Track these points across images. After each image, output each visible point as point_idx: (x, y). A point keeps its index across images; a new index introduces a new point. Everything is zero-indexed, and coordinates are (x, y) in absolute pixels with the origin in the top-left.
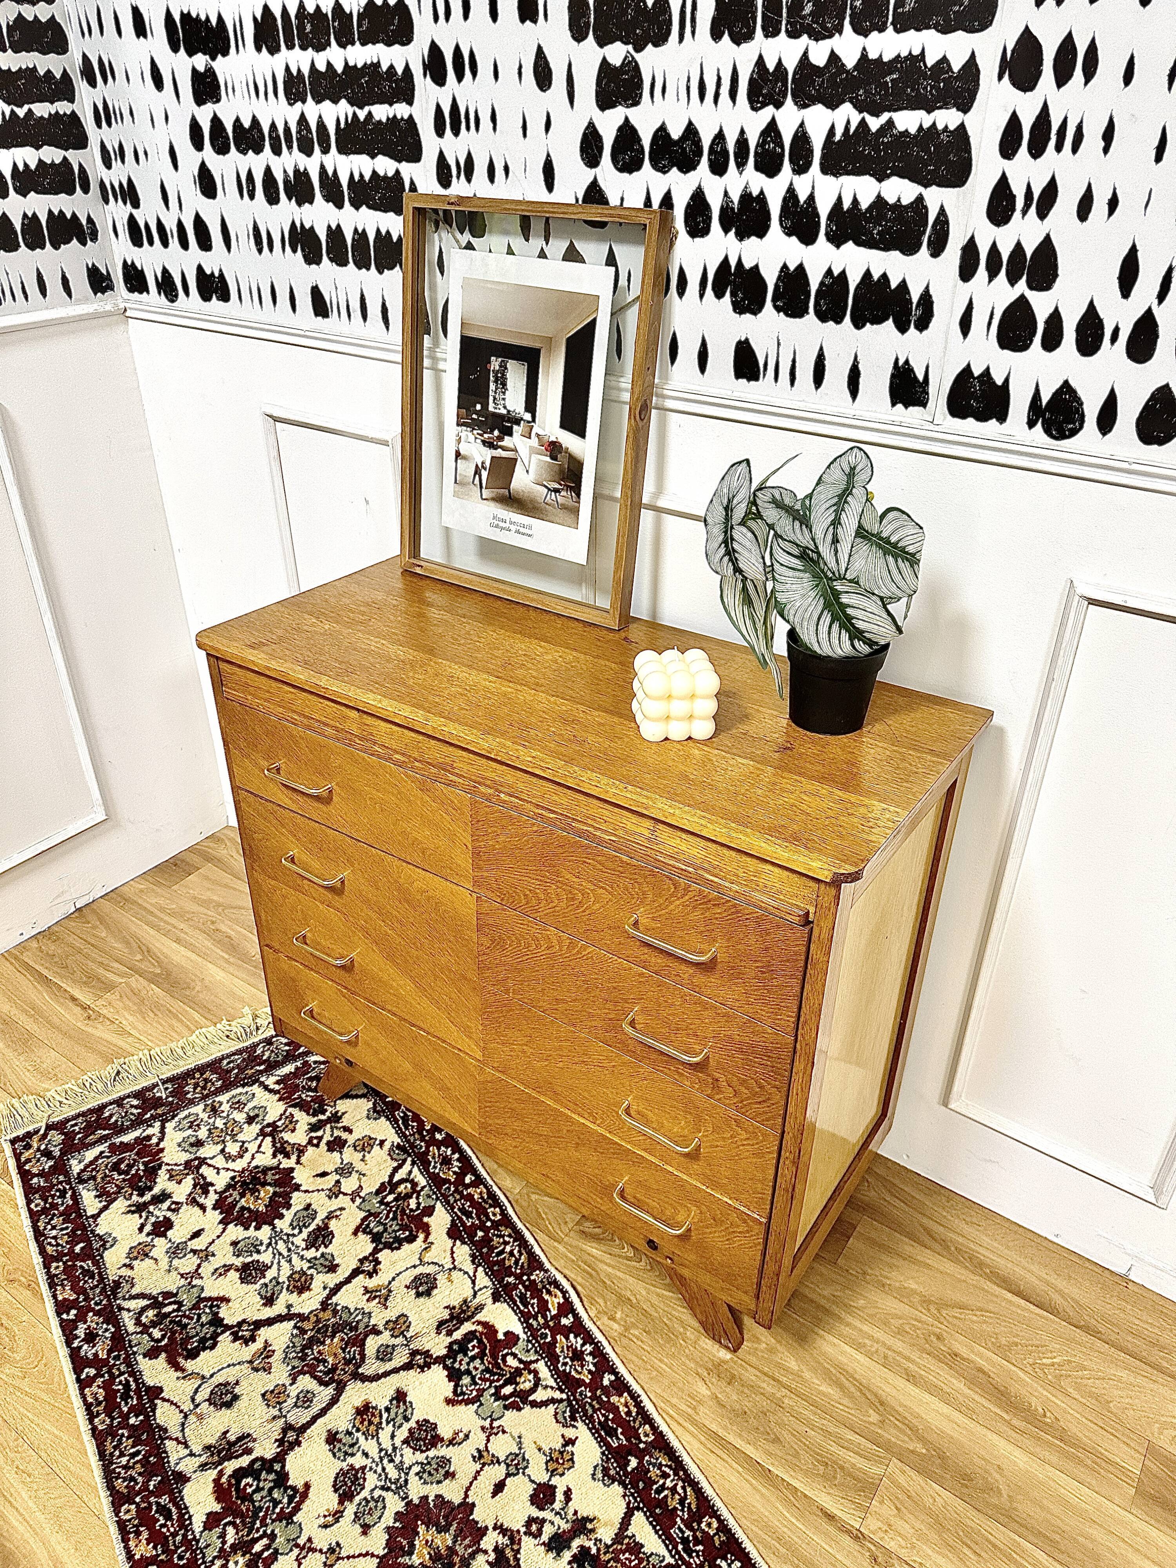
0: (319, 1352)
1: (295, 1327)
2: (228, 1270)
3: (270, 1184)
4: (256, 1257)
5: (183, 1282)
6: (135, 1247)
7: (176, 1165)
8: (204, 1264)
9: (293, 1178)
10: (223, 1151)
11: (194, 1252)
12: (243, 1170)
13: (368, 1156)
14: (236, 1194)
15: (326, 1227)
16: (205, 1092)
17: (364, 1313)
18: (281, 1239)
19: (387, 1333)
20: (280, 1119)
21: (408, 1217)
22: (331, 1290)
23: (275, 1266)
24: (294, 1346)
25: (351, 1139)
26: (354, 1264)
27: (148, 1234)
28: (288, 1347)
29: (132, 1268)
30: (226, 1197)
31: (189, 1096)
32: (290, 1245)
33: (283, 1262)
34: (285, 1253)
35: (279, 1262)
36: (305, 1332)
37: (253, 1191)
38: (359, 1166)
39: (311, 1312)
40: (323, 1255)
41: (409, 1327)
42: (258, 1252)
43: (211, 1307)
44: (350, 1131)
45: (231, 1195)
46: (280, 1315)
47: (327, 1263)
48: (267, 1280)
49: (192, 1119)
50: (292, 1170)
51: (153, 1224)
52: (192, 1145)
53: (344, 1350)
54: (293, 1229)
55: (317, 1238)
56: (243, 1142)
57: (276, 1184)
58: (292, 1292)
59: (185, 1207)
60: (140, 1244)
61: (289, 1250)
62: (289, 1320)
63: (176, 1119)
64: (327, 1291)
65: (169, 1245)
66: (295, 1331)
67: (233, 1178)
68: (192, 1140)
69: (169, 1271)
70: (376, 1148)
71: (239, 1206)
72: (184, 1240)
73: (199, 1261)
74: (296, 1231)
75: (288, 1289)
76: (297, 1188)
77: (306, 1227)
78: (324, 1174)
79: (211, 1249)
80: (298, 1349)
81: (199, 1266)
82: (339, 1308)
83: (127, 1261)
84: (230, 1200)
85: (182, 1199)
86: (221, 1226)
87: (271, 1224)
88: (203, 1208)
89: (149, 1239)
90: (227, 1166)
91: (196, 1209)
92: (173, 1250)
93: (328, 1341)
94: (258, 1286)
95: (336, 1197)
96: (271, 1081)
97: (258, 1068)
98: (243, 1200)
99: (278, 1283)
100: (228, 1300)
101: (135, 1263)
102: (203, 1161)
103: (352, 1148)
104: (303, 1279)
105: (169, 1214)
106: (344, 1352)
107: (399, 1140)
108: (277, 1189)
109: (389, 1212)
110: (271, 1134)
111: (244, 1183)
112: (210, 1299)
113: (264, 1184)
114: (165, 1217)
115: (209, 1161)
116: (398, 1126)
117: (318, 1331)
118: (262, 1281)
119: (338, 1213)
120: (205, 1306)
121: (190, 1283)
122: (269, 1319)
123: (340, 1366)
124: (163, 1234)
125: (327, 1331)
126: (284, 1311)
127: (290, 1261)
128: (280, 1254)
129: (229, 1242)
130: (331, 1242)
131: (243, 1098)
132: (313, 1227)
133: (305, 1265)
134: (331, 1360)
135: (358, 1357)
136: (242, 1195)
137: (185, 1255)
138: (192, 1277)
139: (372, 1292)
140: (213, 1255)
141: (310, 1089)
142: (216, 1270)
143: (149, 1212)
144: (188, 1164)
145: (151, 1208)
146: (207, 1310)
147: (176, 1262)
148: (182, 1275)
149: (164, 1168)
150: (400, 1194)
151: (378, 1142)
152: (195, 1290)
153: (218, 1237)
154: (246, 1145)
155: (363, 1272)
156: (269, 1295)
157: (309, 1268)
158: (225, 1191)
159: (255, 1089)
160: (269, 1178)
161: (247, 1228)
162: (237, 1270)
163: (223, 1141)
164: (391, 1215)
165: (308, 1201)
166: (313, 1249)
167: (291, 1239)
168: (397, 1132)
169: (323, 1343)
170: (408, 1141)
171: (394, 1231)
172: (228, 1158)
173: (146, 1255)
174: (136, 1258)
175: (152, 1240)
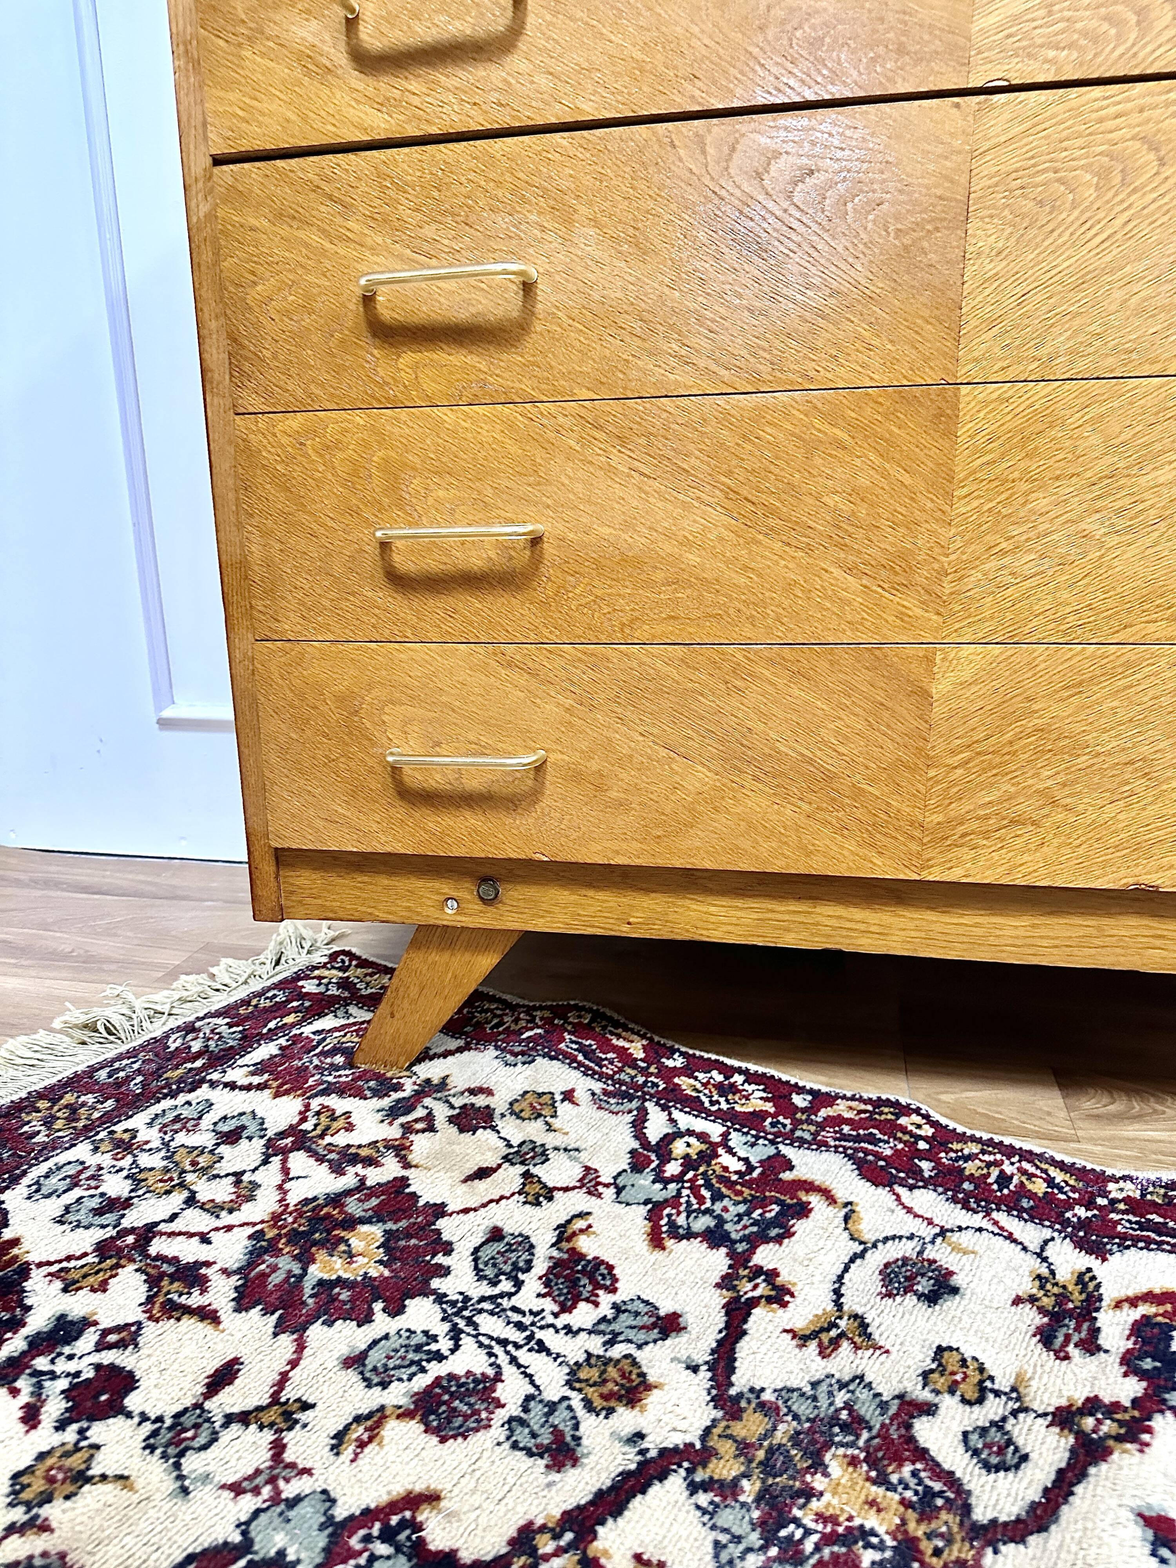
0: (820, 1517)
1: (693, 1488)
2: (379, 1424)
3: (363, 1221)
4: (436, 1369)
5: (248, 1503)
6: (29, 1470)
7: (69, 1258)
8: (288, 1437)
9: (414, 1196)
10: (191, 1201)
11: (244, 1418)
12: (276, 1218)
13: (556, 1123)
14: (286, 1264)
15: (576, 1256)
16: (80, 1124)
17: (843, 1385)
18: (481, 1311)
19: (949, 1404)
20: (304, 1120)
21: (747, 1184)
22: (712, 1367)
23: (509, 1371)
24: (737, 1539)
25: (499, 1102)
26: (718, 1299)
27: (61, 1426)
28: (718, 1546)
29: (45, 1528)
30: (264, 1276)
31: (40, 1139)
32: (516, 1317)
33: (523, 1355)
34: (518, 1336)
35: (514, 1360)
36: (734, 1484)
37: (332, 1244)
38: (551, 1140)
39: (707, 1431)
40: (617, 1308)
41: (981, 1369)
42: (439, 1357)
43: (388, 1535)
44: (489, 1092)
45: (274, 1269)
46: (626, 1475)
47: (646, 1320)
48: (513, 1409)
49: (71, 1170)
50: (403, 1182)
51: (67, 1394)
52: (98, 1212)
53: (882, 1481)
54: (494, 1283)
55: (574, 1283)
56: (238, 1176)
57: (377, 1216)
58: (610, 1411)
59: (150, 1330)
60: (42, 1456)
61: (520, 1326)
62: (662, 1477)
63: (25, 1181)
64: (704, 1374)
65: (148, 1427)
66: (703, 1499)
67: (257, 1236)
68: (95, 1203)
69: (185, 1491)
70: (564, 1108)
71: (308, 1285)
72: (188, 1402)
73: (268, 1436)
74: (506, 1286)
75: (589, 1405)
76: (439, 1210)
77: (528, 1268)
78: (483, 1173)
79: (289, 1393)
80: (754, 1539)
81: (278, 1447)
82: (767, 1396)
83: (18, 1515)
84: (276, 1278)
85: (133, 1314)
86: (287, 1341)
87: (425, 1291)
88: (209, 1316)
89: (70, 1435)
90: (219, 1223)
91: (188, 1323)
92: (165, 1436)
93: (818, 1482)
94: (497, 1432)
95: (550, 1199)
96: (237, 1075)
97: (189, 1065)
98: (312, 1269)
99: (552, 1407)
100: (432, 1498)
101: (52, 1512)
102: (148, 1232)
103: (511, 1120)
104: (612, 1372)
105: (108, 1357)
106: (891, 1488)
107: (600, 1085)
108: (390, 1226)
109: (694, 1190)
110: (297, 1146)
111: (294, 1237)
112: (368, 1515)
113: (351, 1223)
114: (98, 1367)
115: (162, 1227)
116: (580, 1064)
117: (767, 1467)
118: (501, 1415)
119: (580, 1224)
120: (367, 1539)
121: (275, 1499)
122: (600, 1494)
123: (917, 1530)
124: (117, 1409)
125: (789, 1459)
126: (629, 1460)
127: (542, 1348)
128: (503, 1342)
129: (333, 1362)
130: (615, 1280)
131: (186, 1112)
132: (540, 1266)
133: (595, 1344)
134: (871, 1521)
135: (937, 1486)
136: (306, 1259)
137: (214, 1438)
138: (272, 1480)
139: (815, 1334)
140: (306, 1406)
141: (335, 1067)
142: (340, 1437)
143: (37, 1374)
144: (103, 1249)
145: (41, 1363)
146: (382, 1549)
147: (192, 1463)
148: (237, 1489)
149: (35, 1273)
150: (687, 1157)
151: (558, 1097)
152: (304, 1509)
153: (294, 1364)
154: (246, 1178)
155: (754, 1303)
156: (546, 1438)
157: (611, 1343)
158: (251, 1264)
159: (204, 1092)
160: (353, 1207)
161: (366, 1319)
162: (405, 1414)
163: (182, 1185)
164: (704, 1192)
165: (489, 1224)
166: (582, 1306)
167: (505, 1303)
168: (585, 1074)
169: (809, 1494)
170: (621, 1083)
171: (740, 1216)
172: (213, 1209)
173: (82, 1478)
174: (47, 1498)
175: (81, 1432)
